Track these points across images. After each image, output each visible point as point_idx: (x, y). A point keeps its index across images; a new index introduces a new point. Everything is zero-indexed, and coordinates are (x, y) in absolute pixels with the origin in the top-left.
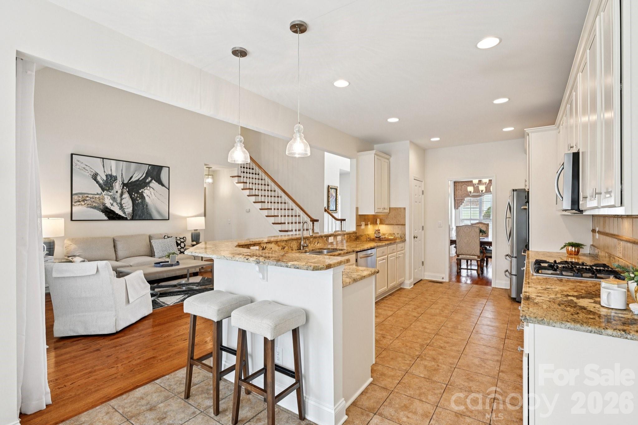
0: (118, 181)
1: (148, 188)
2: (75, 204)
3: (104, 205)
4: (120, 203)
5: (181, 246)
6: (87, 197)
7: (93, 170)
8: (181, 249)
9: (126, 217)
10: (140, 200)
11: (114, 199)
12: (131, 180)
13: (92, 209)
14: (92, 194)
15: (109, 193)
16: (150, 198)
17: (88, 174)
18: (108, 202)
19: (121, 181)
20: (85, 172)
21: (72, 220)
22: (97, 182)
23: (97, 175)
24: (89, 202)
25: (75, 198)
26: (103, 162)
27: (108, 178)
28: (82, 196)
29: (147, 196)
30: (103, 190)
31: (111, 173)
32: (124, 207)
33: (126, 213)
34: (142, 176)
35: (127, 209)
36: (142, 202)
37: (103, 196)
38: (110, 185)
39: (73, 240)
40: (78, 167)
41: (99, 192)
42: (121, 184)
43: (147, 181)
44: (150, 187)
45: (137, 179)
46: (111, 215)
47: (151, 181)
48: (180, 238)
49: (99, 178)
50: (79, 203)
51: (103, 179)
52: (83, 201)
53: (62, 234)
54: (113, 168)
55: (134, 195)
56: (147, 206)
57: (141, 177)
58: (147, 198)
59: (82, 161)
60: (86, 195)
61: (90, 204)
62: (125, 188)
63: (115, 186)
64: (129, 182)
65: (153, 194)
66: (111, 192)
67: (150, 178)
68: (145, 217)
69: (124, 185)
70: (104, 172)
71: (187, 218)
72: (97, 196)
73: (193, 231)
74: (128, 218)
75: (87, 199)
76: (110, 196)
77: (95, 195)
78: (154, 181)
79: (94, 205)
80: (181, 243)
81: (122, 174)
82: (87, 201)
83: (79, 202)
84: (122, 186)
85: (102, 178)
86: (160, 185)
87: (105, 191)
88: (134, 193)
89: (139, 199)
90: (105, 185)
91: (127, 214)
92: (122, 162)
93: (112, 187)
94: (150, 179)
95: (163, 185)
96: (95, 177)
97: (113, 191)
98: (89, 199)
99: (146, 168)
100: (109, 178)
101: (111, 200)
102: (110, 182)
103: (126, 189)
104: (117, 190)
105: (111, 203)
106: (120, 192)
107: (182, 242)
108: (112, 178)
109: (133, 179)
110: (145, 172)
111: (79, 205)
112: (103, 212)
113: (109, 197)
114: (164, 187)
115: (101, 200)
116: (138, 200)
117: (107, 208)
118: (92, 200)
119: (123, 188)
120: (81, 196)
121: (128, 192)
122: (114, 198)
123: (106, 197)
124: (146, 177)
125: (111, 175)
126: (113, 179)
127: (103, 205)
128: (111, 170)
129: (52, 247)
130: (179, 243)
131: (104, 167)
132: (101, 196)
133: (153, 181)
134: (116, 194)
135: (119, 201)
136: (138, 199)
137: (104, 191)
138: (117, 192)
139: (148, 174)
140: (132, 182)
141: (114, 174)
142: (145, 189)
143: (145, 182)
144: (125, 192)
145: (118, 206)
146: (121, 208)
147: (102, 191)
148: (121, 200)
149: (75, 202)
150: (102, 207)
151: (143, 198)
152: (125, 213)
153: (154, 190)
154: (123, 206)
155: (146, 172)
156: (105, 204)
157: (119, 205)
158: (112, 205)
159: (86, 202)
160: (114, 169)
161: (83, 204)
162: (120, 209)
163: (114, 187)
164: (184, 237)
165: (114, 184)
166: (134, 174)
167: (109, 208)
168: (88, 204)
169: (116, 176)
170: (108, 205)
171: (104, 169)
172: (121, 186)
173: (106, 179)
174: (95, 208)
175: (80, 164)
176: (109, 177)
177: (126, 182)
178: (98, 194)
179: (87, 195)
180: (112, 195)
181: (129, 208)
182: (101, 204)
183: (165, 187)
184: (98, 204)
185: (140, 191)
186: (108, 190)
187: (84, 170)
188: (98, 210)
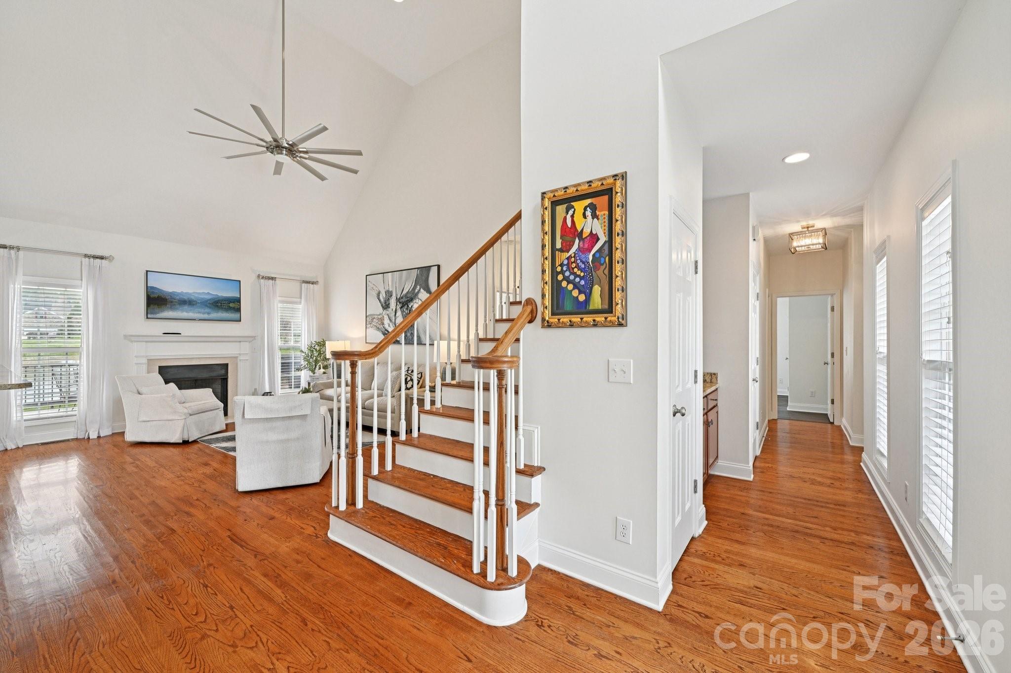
0: (393, 297)
2: (368, 326)
4: (394, 323)
6: (375, 318)
7: (377, 288)
12: (403, 293)
13: (376, 331)
14: (377, 315)
15: (387, 312)
17: (375, 294)
18: (386, 322)
19: (395, 295)
20: (373, 291)
21: (366, 343)
22: (380, 301)
23: (380, 293)
24: (375, 324)
25: (367, 319)
26: (384, 277)
27: (387, 295)
30: (384, 309)
31: (389, 288)
34: (412, 285)
37: (383, 316)
38: (388, 302)
40: (369, 288)
41: (381, 313)
42: (396, 300)
43: (416, 291)
44: (418, 299)
45: (407, 290)
47: (419, 290)
49: (381, 297)
50: (370, 325)
52: (372, 322)
54: (390, 282)
55: (405, 312)
57: (411, 287)
59: (371, 281)
61: (376, 326)
62: (398, 304)
63: (391, 303)
64: (401, 296)
67: (418, 287)
69: (398, 300)
70: (385, 288)
72: (380, 317)
75: (374, 320)
77: (379, 315)
78: (423, 288)
79: (378, 326)
81: (396, 287)
82: (374, 322)
85: (383, 295)
88: (405, 309)
90: (385, 303)
92: (396, 272)
93: (389, 304)
96: (378, 296)
97: (389, 309)
99: (415, 273)
101: (388, 320)
102: (388, 299)
104: (392, 307)
105: (388, 323)
106: (394, 309)
109: (405, 292)
110: (414, 279)
111: (370, 327)
112: (383, 335)
113: (387, 317)
115: (382, 321)
118: (377, 321)
120: (371, 317)
121: (401, 308)
122: (390, 317)
123: (385, 316)
124: (415, 286)
125: (389, 290)
126: (390, 295)
127: (383, 326)
128: (389, 284)
131: (384, 283)
134: (392, 312)
135: (394, 321)
137: (384, 311)
138: (392, 310)
139: (417, 282)
140: (403, 295)
141: (391, 290)
142: (414, 302)
143: (414, 293)
144: (398, 308)
145: (393, 326)
148: (396, 319)
149: (368, 323)
158: (389, 325)
161: (372, 326)
165: (390, 301)
166: (405, 284)
167: (387, 329)
170: (386, 325)
171: (384, 285)
172: (395, 302)
174: (378, 329)
175: (371, 284)
176: (387, 293)
177: (398, 296)
179: (374, 316)
180: (389, 314)
184: (380, 325)
185: (409, 306)
186: (386, 309)
188: (380, 332)
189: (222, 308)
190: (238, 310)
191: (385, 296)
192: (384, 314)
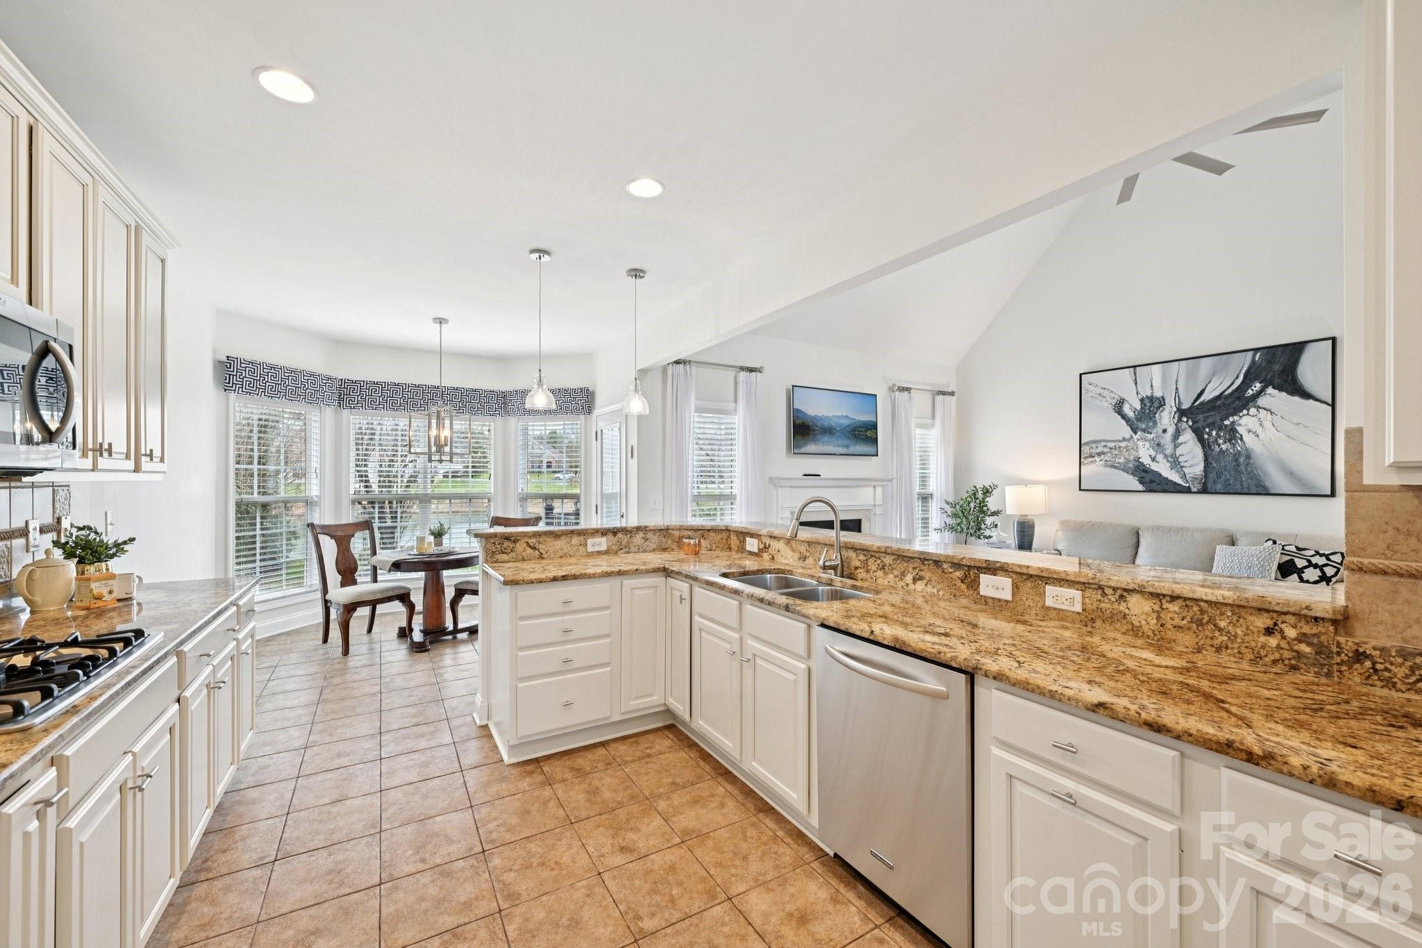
0: (1167, 408)
1: (1253, 411)
2: (1086, 462)
3: (1137, 460)
4: (1172, 456)
6: (1105, 446)
7: (1116, 394)
9: (1188, 485)
10: (1227, 445)
11: (1159, 446)
12: (1201, 399)
13: (1114, 470)
14: (1113, 441)
15: (1146, 435)
16: (1257, 436)
17: (1107, 404)
18: (1145, 453)
19: (1173, 404)
20: (1101, 401)
21: (1080, 490)
22: (1124, 417)
23: (1123, 403)
24: (1108, 457)
25: (1085, 449)
26: (1135, 373)
27: (1145, 405)
28: (1098, 446)
29: (1249, 432)
30: (1135, 430)
31: (1153, 393)
33: (1188, 476)
34: (1232, 384)
35: (1191, 466)
36: (1233, 449)
37: (1136, 444)
38: (1151, 417)
40: (1090, 395)
41: (1127, 436)
42: (1176, 412)
43: (1250, 393)
44: (1259, 407)
45: (1217, 393)
46: (1152, 481)
47: (1262, 391)
49: (1126, 409)
50: (1091, 459)
51: (1136, 409)
52: (1099, 454)
54: (1155, 382)
55: (1210, 434)
56: (1248, 457)
57: (1229, 387)
58: (1248, 438)
59: (1095, 382)
60: (1103, 444)
61: (1111, 461)
62: (1185, 419)
63: (1161, 418)
64: (1196, 404)
65: (1268, 424)
66: (1151, 433)
68: (1242, 486)
69: (1182, 413)
70: (1137, 393)
72: (1123, 444)
74: (1192, 487)
75: (1105, 450)
76: (1150, 441)
77: (1120, 441)
78: (1274, 388)
79: (1117, 461)
80: (1306, 567)
81: (1177, 389)
82: (1104, 454)
83: (1093, 457)
84: (1176, 416)
85: (1133, 405)
86: (1297, 399)
87: (1139, 433)
88: (1207, 430)
89: (1225, 442)
90: (1139, 420)
91: (1190, 479)
92: (1177, 363)
93: (1154, 421)
94: (1258, 386)
95: (1306, 395)
96: (1119, 408)
97: (1155, 430)
98: (1109, 450)
99: (1244, 362)
101: (1151, 450)
102: (1150, 411)
103: (1187, 422)
104: (1165, 427)
105: (1150, 456)
106: (1171, 430)
107: (1311, 565)
108: (1153, 403)
109: (1206, 397)
110: (1240, 371)
111: (1092, 462)
112: (1134, 475)
113: (1147, 444)
114: (1311, 401)
115: (1131, 451)
116: (1221, 445)
117: (1143, 466)
118: (1115, 452)
119: (1180, 420)
120: (1095, 445)
121: (1194, 428)
122: (1159, 445)
123: (1140, 443)
124: (1246, 385)
125: (1152, 396)
126: (1156, 405)
127: (1135, 461)
128: (1152, 386)
129: (1029, 532)
131: (1136, 384)
132: (1130, 444)
133: (1270, 390)
134: (1164, 435)
136: (1221, 441)
137: (1136, 433)
138: (1165, 431)
139: (1249, 377)
140: (1201, 404)
141: (1158, 394)
142: (1241, 414)
143: (1241, 398)
144: (1185, 428)
145: (1168, 461)
146: (1175, 463)
147: (1133, 434)
148: (1176, 447)
149: (1085, 458)
150: (1132, 465)
151: (1235, 437)
152: (1184, 476)
153: (1272, 413)
154: (1180, 460)
155: (1244, 371)
156: (1140, 458)
157: (1170, 459)
158: (1153, 459)
159: (1102, 456)
160: (1157, 383)
161: (1098, 460)
162: (1172, 469)
163: (1158, 421)
165: (1157, 416)
166: (1210, 382)
167: (1148, 466)
168: (1107, 460)
169: (1163, 397)
170: (1146, 460)
171: (1137, 388)
172: (1174, 417)
173: (1142, 408)
174: (1119, 467)
175: (1094, 388)
176: (1147, 402)
177: (1185, 406)
178: (1124, 440)
179: (1105, 444)
180: (1153, 439)
181: (1196, 465)
182: (1130, 460)
183: (1316, 400)
184: (1126, 459)
185: (1227, 422)
186: (1144, 431)
187: (1100, 398)
188: (1124, 470)
189: (860, 439)
190: (874, 441)
191: (1139, 408)
192: (1138, 440)
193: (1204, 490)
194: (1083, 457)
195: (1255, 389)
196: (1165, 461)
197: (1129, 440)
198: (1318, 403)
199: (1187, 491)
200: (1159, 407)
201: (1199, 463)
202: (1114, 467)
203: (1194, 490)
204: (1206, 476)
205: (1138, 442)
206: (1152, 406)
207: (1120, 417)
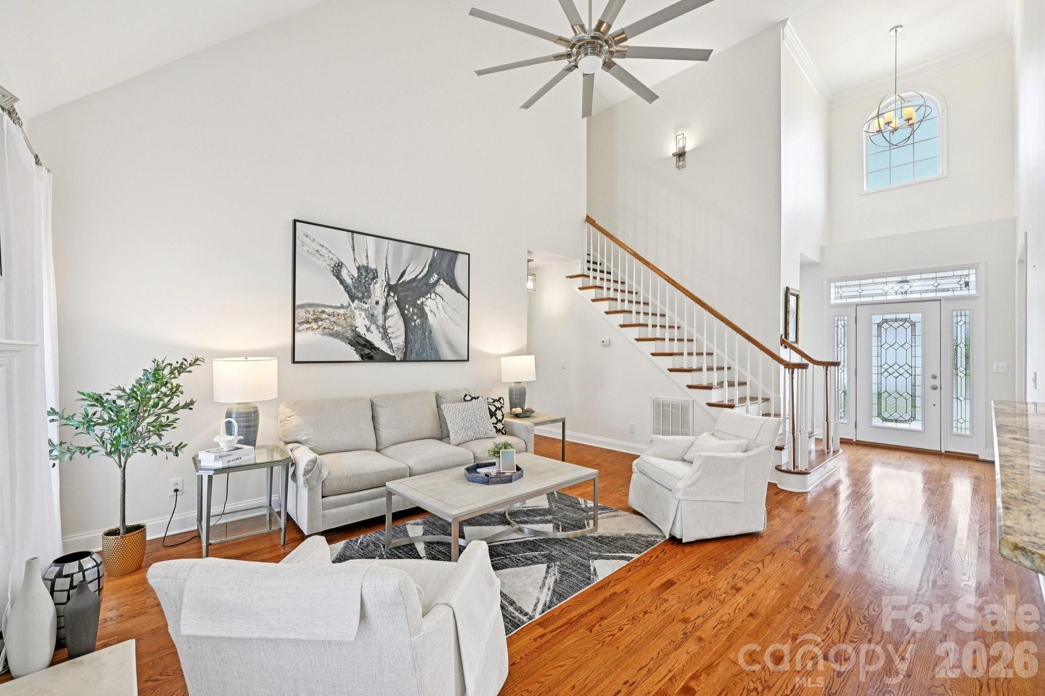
0: (379, 280)
1: (433, 295)
2: (301, 328)
3: (354, 329)
4: (383, 327)
5: (496, 418)
6: (323, 312)
7: (334, 255)
8: (496, 423)
9: (393, 355)
10: (418, 321)
11: (372, 317)
12: (403, 279)
13: (331, 338)
14: (331, 307)
15: (363, 304)
16: (435, 315)
17: (325, 265)
18: (361, 323)
19: (384, 280)
20: (319, 259)
21: (294, 362)
22: (342, 282)
23: (341, 267)
24: (326, 324)
25: (300, 313)
26: (353, 239)
27: (361, 273)
28: (314, 311)
29: (431, 311)
30: (353, 298)
31: (368, 263)
32: (390, 335)
33: (394, 346)
34: (422, 271)
35: (396, 337)
36: (422, 325)
37: (353, 312)
38: (366, 287)
39: (294, 405)
40: (306, 248)
41: (346, 304)
42: (385, 286)
43: (432, 281)
44: (436, 294)
45: (413, 276)
46: (367, 351)
47: (438, 281)
48: (494, 401)
49: (344, 274)
50: (307, 326)
51: (353, 276)
52: (316, 320)
53: (274, 395)
54: (371, 253)
55: (408, 310)
56: (430, 332)
57: (420, 273)
58: (430, 316)
59: (312, 235)
60: (320, 309)
61: (329, 328)
62: (392, 294)
63: (374, 290)
64: (400, 282)
65: (440, 307)
66: (366, 303)
68: (427, 355)
69: (390, 288)
70: (355, 260)
71: (501, 358)
72: (342, 311)
73: (513, 385)
74: (396, 356)
75: (324, 316)
76: (365, 310)
77: (338, 308)
78: (444, 281)
79: (335, 329)
80: (496, 410)
81: (387, 265)
82: (322, 320)
83: (308, 322)
84: (386, 290)
85: (350, 272)
86: (454, 291)
87: (356, 301)
88: (407, 306)
89: (417, 318)
90: (355, 288)
91: (395, 349)
92: (387, 240)
93: (369, 291)
94: (435, 277)
95: (458, 290)
96: (337, 270)
97: (369, 301)
98: (327, 316)
99: (429, 254)
100: (364, 274)
101: (366, 319)
102: (366, 281)
103: (394, 297)
104: (377, 299)
105: (366, 326)
106: (382, 302)
107: (498, 409)
108: (368, 274)
109: (407, 278)
111: (308, 329)
112: (352, 346)
113: (363, 314)
114: (460, 294)
115: (349, 320)
116: (415, 321)
117: (360, 336)
118: (333, 319)
119: (388, 295)
120: (311, 309)
121: (398, 303)
122: (372, 315)
123: (357, 312)
124: (429, 274)
125: (368, 266)
126: (371, 276)
127: (353, 331)
128: (367, 255)
129: (252, 423)
130: (493, 411)
131: (354, 250)
132: (348, 312)
133: (442, 282)
134: (376, 306)
135: (380, 322)
136: (415, 317)
137: (353, 301)
138: (377, 303)
139: (433, 267)
140: (404, 282)
141: (372, 266)
142: (427, 297)
143: (427, 284)
144: (392, 303)
145: (380, 332)
146: (385, 336)
147: (350, 301)
148: (385, 319)
149: (301, 324)
150: (349, 334)
151: (423, 315)
152: (391, 347)
153: (443, 299)
154: (388, 331)
155: (428, 263)
156: (356, 327)
157: (381, 330)
158: (368, 330)
159: (320, 323)
160: (371, 255)
161: (315, 327)
162: (382, 339)
163: (372, 292)
164: (500, 398)
165: (371, 286)
166: (409, 266)
167: (363, 336)
168: (324, 328)
169: (376, 270)
170: (362, 330)
171: (354, 255)
172: (384, 291)
173: (359, 277)
174: (336, 335)
175: (310, 242)
176: (363, 271)
177: (393, 282)
178: (342, 307)
179: (323, 309)
180: (368, 310)
181: (399, 336)
182: (348, 328)
183: (463, 294)
184: (343, 327)
185: (419, 302)
186: (360, 300)
187: (317, 255)
188: (342, 340)
191: (356, 275)
192: (355, 308)
193: (404, 360)
194: (297, 321)
195: (435, 279)
196: (377, 332)
197: (347, 308)
198: (462, 296)
199: (392, 359)
200: (373, 279)
201: (402, 335)
202: (332, 335)
203: (398, 359)
204: (406, 346)
205: (355, 311)
206: (367, 274)
207: (338, 281)
